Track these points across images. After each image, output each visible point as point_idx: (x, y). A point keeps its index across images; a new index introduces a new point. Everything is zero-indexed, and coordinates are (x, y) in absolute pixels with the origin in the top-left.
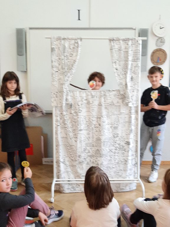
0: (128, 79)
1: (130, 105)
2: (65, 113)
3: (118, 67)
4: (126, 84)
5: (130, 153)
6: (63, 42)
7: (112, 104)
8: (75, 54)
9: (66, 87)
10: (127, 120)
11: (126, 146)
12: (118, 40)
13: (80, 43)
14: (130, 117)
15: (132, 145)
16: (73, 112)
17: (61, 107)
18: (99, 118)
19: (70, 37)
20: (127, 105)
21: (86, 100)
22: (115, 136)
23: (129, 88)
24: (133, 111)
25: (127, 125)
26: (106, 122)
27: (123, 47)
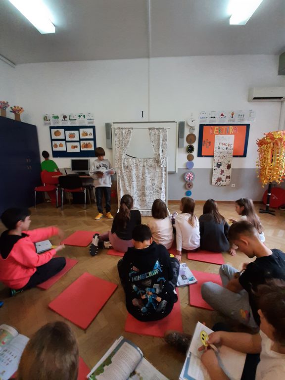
0: (160, 151)
1: (162, 166)
2: (123, 172)
3: (154, 144)
4: (159, 154)
5: (162, 194)
6: (121, 130)
7: (151, 166)
8: (128, 137)
9: (124, 156)
10: (160, 175)
11: (160, 190)
12: (154, 129)
13: (131, 130)
14: (162, 174)
15: (163, 190)
16: (128, 171)
17: (121, 168)
18: (144, 174)
19: (126, 127)
20: (160, 166)
21: (136, 164)
22: (153, 184)
23: (161, 156)
24: (164, 170)
25: (160, 178)
26: (148, 177)
27: (157, 133)
